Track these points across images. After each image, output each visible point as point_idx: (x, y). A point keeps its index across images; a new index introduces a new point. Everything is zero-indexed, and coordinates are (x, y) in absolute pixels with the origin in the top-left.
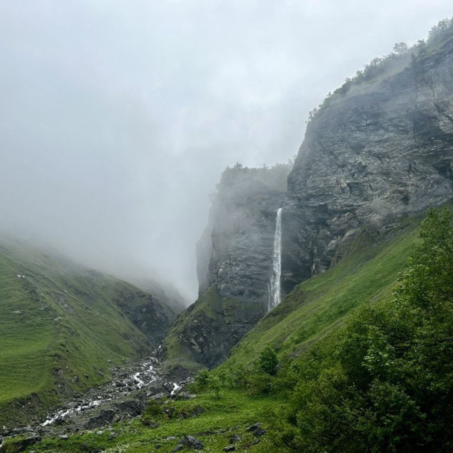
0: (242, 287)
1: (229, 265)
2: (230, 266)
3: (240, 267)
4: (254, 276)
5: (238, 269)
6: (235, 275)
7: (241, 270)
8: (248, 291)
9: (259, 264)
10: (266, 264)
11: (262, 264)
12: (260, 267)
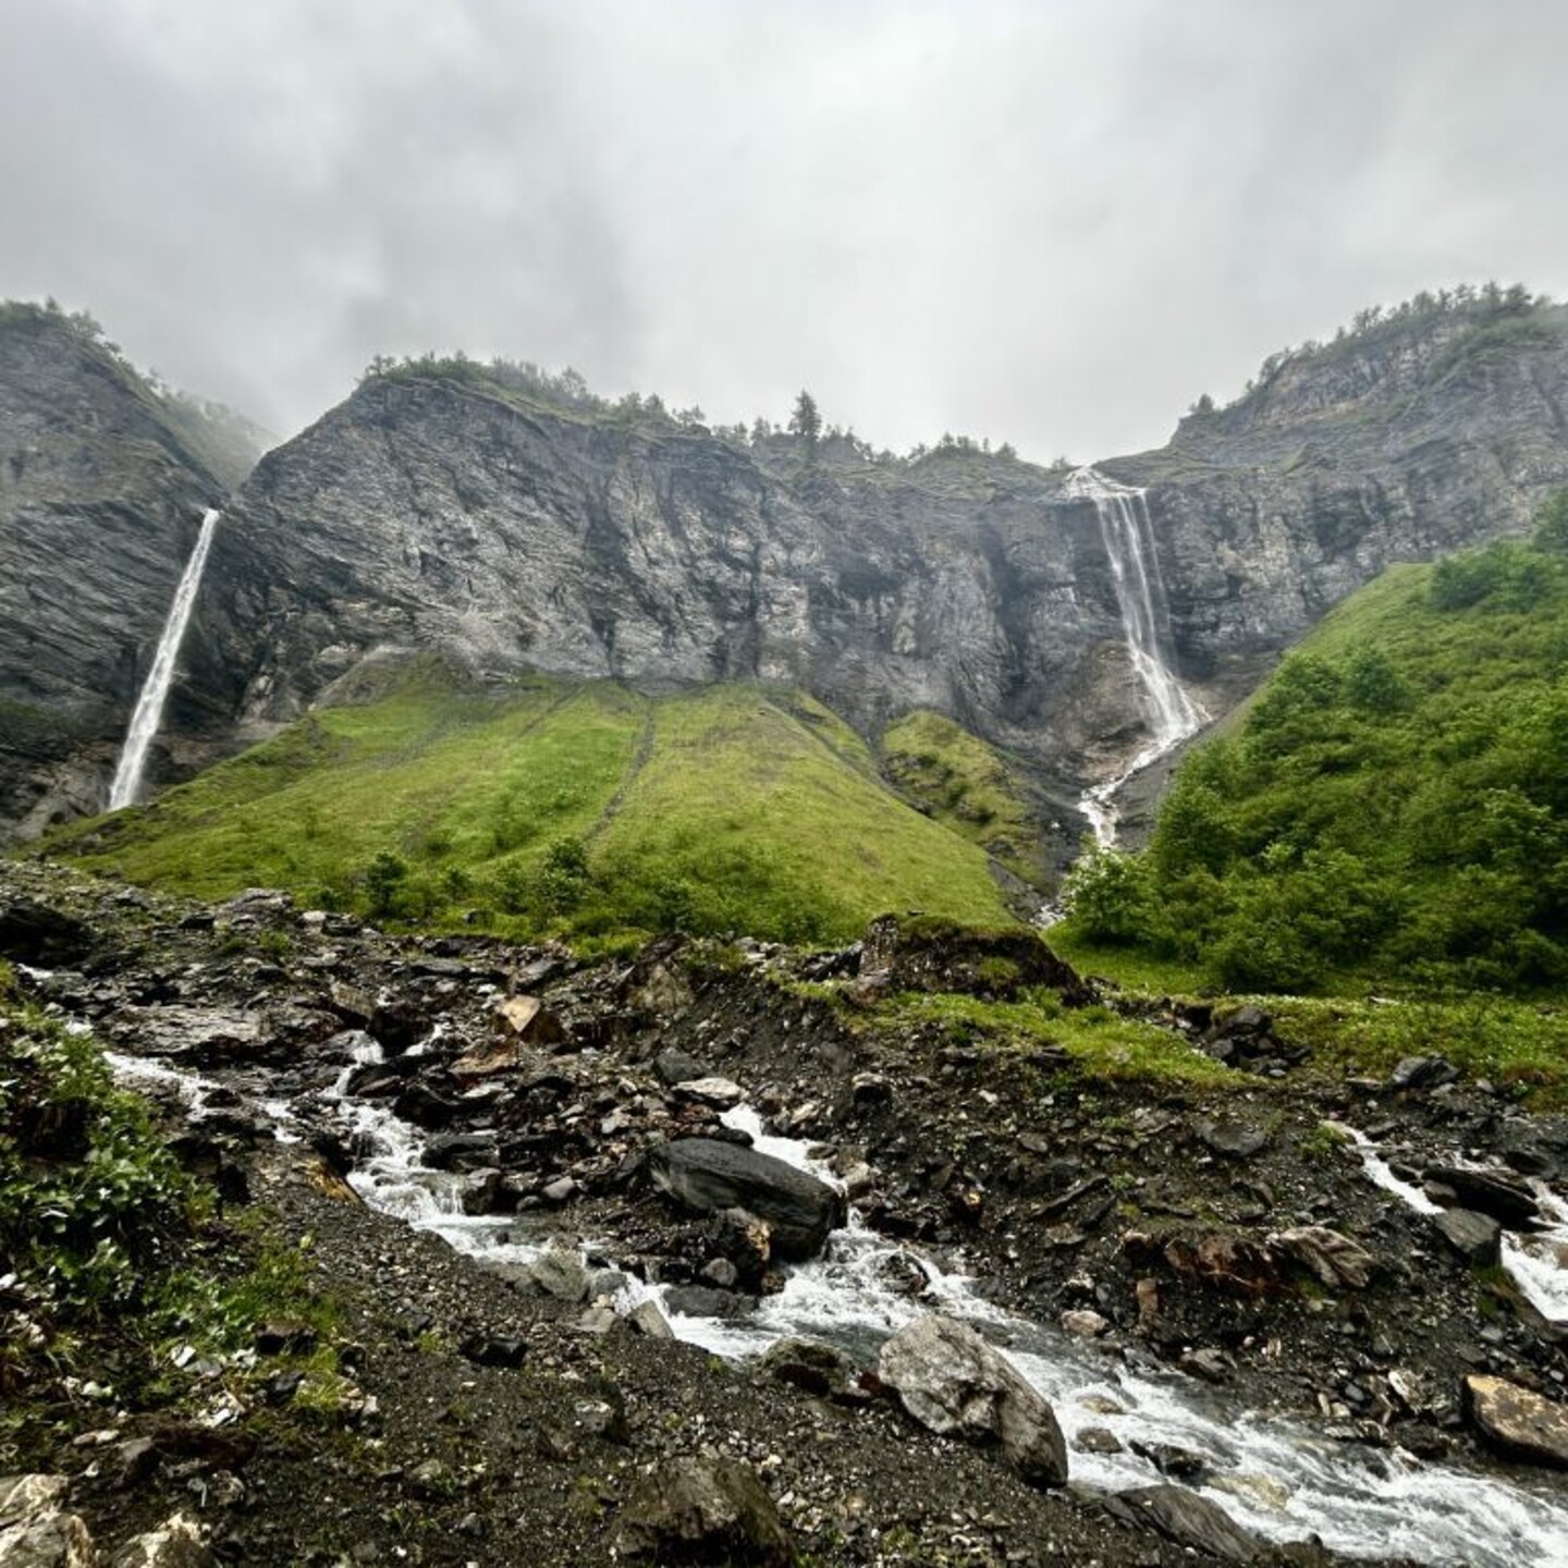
3: (2, 591)
4: (45, 635)
7: (2, 600)
8: (5, 667)
9: (84, 612)
10: (108, 620)
11: (93, 616)
12: (83, 621)
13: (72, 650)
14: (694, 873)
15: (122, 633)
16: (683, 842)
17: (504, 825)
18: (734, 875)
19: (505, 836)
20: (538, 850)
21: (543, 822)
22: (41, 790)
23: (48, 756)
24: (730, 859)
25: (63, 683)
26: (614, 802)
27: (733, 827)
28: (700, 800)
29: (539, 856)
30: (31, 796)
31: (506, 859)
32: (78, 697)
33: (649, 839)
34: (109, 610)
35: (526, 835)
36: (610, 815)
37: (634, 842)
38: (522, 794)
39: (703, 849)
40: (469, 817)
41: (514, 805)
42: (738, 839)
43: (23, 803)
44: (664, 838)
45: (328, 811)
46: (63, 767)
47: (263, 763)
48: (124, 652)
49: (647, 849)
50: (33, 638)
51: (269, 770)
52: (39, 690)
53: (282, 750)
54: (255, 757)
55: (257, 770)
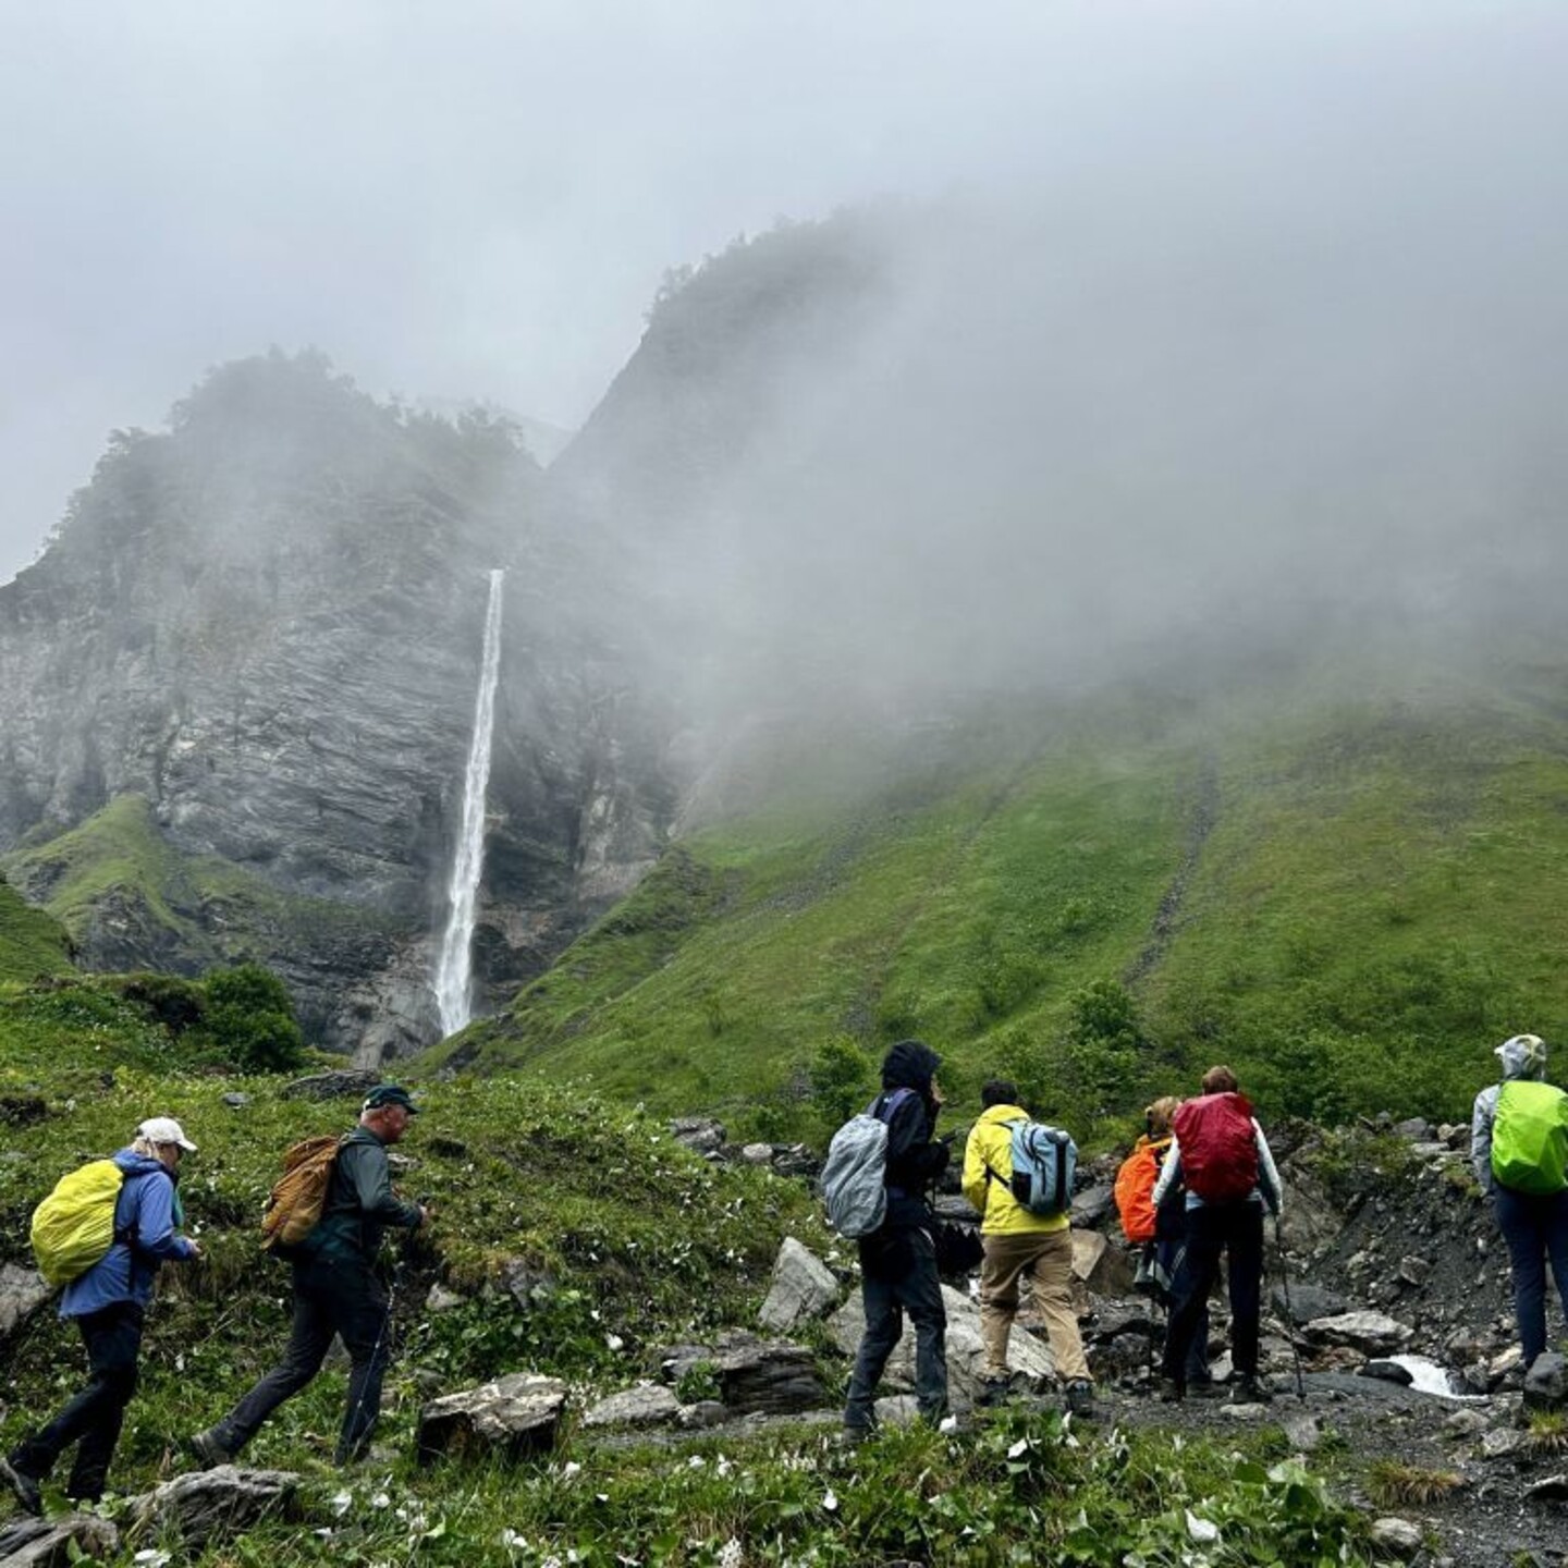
0: (271, 833)
1: (228, 734)
2: (231, 739)
3: (282, 750)
4: (337, 799)
5: (266, 755)
6: (251, 778)
7: (283, 762)
8: (298, 852)
9: (371, 754)
10: (400, 760)
11: (383, 758)
12: (373, 768)
13: (367, 812)
14: (1333, 1016)
15: (420, 776)
16: (1304, 963)
17: (990, 976)
18: (1411, 1011)
19: (996, 992)
20: (1054, 1009)
21: (1053, 960)
22: (364, 1013)
23: (365, 966)
24: (1401, 983)
25: (364, 860)
26: (1166, 907)
27: (1398, 921)
28: (1325, 879)
29: (1056, 1019)
30: (356, 1024)
31: (1007, 1030)
32: (383, 877)
33: (1241, 967)
34: (400, 746)
35: (1030, 987)
36: (1162, 931)
37: (1213, 975)
38: (1009, 917)
39: (1344, 970)
40: (933, 968)
41: (1000, 940)
42: (1412, 943)
43: (348, 1036)
44: (1267, 960)
45: (731, 990)
46: (384, 977)
47: (629, 931)
48: (425, 800)
49: (1238, 985)
50: (322, 805)
51: (639, 938)
52: (338, 875)
53: (650, 906)
54: (617, 923)
55: (624, 941)
